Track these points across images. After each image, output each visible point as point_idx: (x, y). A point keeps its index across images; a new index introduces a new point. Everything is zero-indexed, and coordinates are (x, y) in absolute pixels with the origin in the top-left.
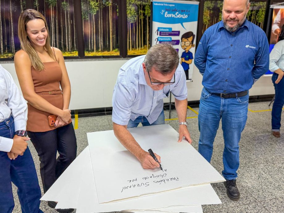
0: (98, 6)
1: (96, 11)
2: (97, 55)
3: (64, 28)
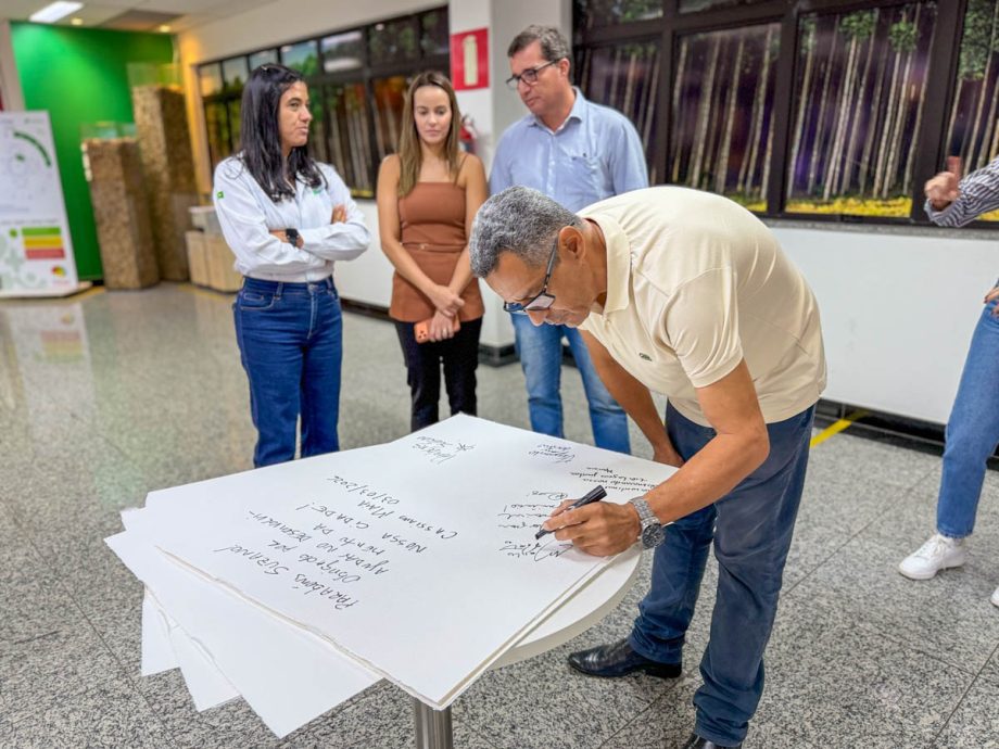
3: (882, 114)
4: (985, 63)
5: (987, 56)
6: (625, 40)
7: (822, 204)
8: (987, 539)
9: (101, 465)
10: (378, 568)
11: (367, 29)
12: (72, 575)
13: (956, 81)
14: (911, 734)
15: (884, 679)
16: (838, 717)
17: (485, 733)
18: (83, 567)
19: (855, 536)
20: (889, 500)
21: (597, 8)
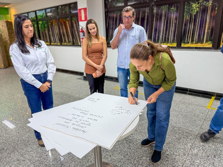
0: (198, 8)
1: (196, 11)
2: (192, 46)
3: (170, 26)
4: (189, 16)
5: (189, 14)
6: (116, 10)
8: (195, 110)
9: (5, 110)
10: (89, 125)
11: (57, 7)
12: (4, 135)
13: (184, 19)
14: (187, 148)
15: (180, 138)
16: (173, 146)
17: (105, 158)
18: (6, 133)
20: (177, 103)
21: (110, 3)
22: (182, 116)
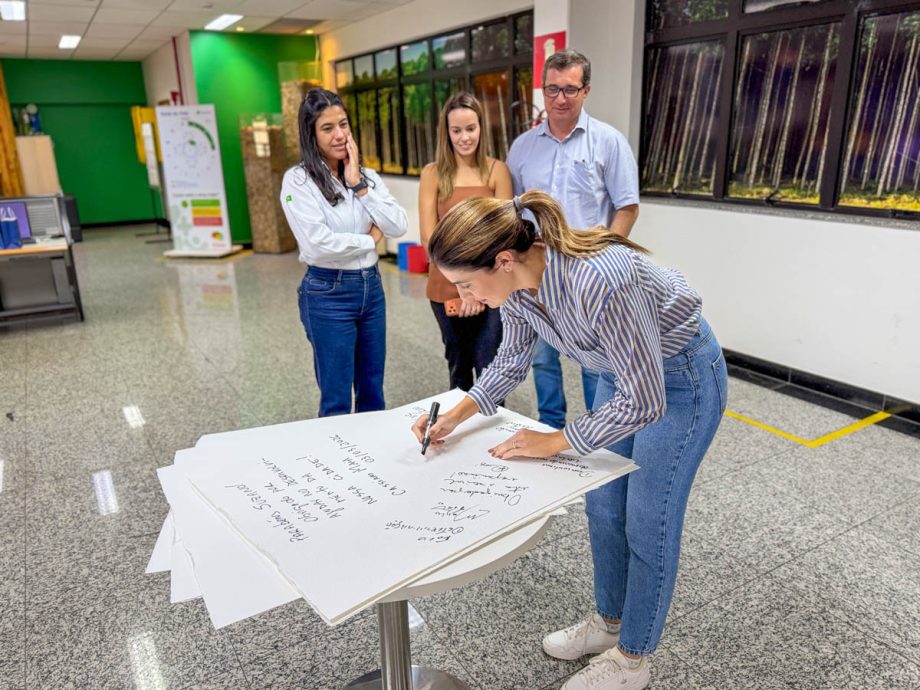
7: (875, 199)
9: (219, 402)
10: (334, 513)
11: (470, 30)
19: (856, 527)
21: (669, 9)
22: (899, 563)
